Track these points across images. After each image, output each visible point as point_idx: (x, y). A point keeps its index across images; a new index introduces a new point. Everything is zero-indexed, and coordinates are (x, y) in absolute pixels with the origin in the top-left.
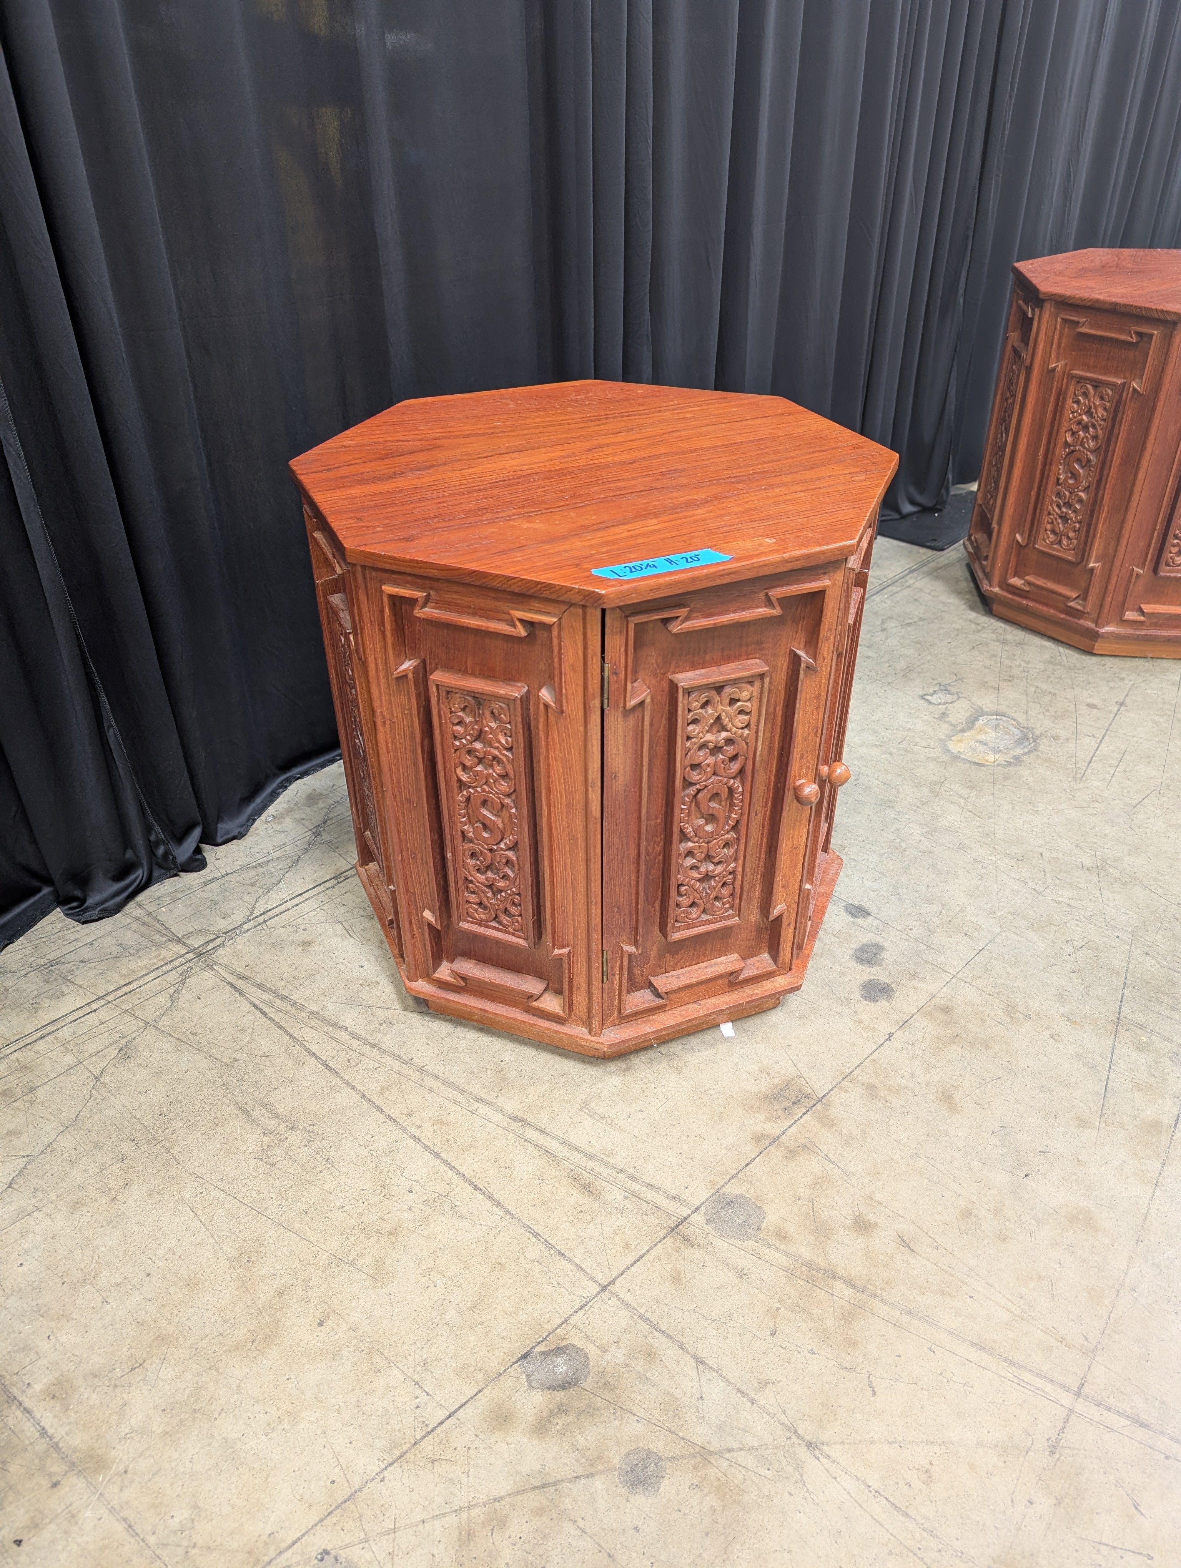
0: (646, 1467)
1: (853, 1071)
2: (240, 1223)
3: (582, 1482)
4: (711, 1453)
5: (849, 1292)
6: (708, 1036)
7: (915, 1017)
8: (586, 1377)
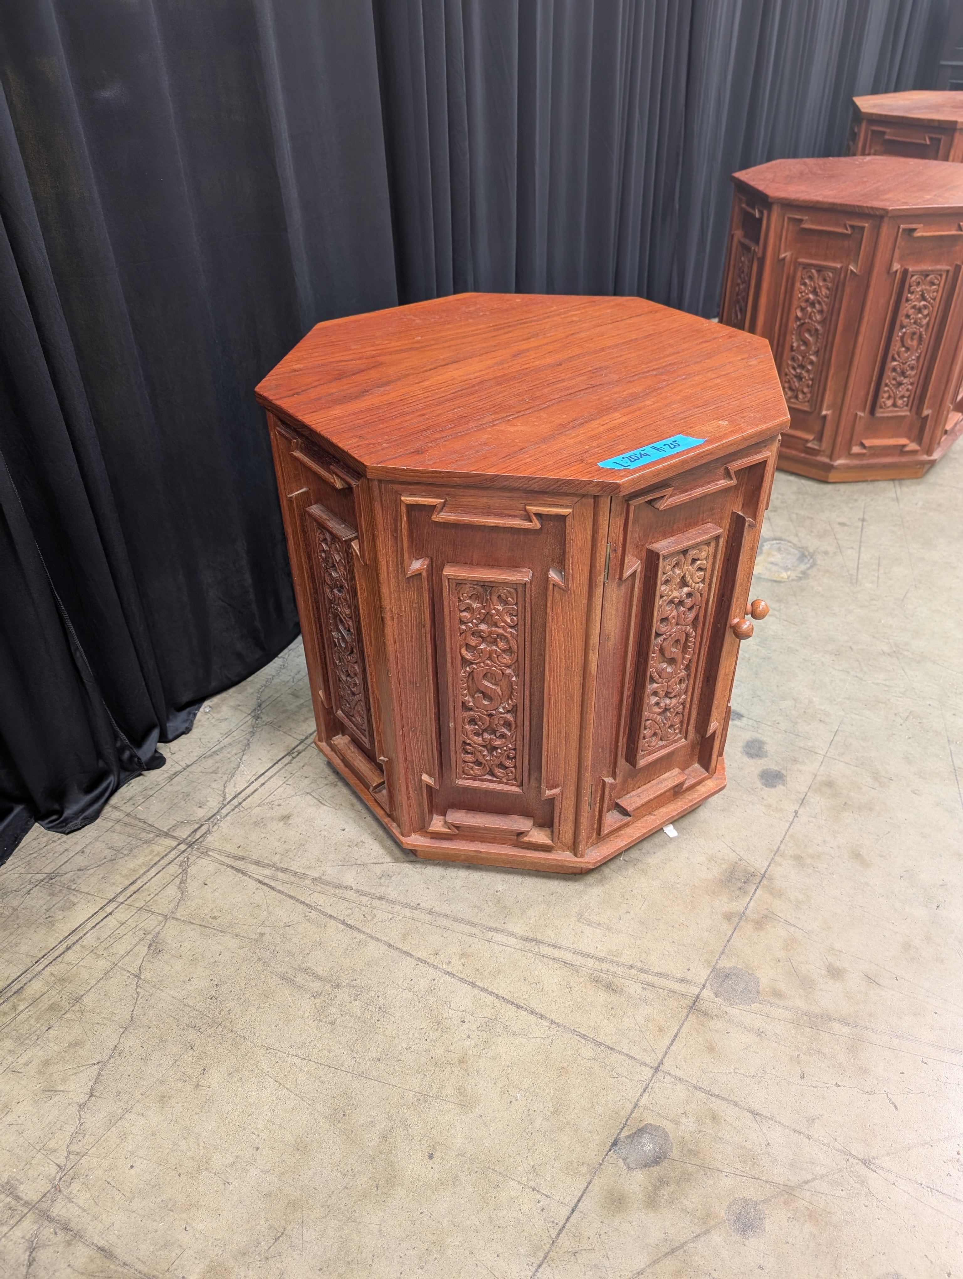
0: (748, 1213)
1: (779, 847)
2: (323, 1083)
3: (702, 1239)
4: (793, 1188)
5: (845, 1030)
6: (657, 839)
7: (809, 794)
8: (671, 1149)
